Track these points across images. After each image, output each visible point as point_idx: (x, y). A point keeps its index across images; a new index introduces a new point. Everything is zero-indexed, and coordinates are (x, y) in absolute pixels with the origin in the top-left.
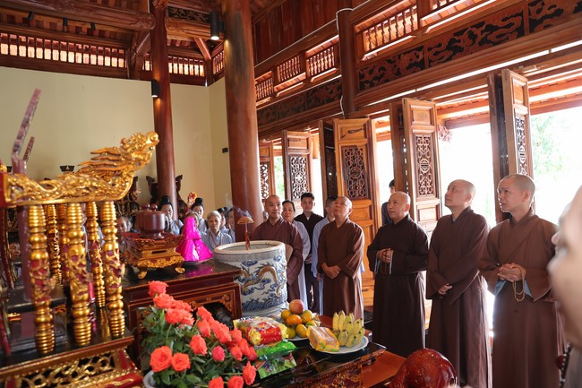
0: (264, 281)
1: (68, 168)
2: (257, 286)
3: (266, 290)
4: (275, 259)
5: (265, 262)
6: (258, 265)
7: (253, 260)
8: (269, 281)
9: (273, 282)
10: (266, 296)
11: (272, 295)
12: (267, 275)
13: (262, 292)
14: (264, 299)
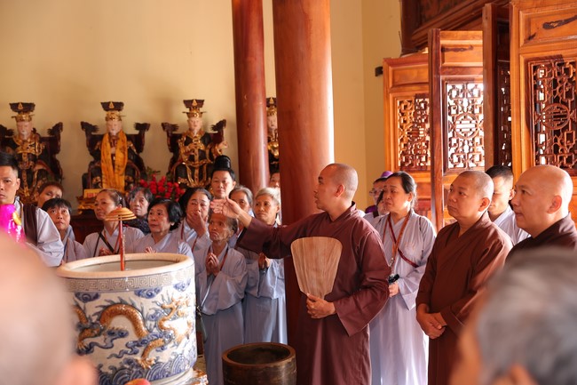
0: (111, 333)
1: (112, 106)
2: (100, 340)
3: (115, 350)
4: (139, 294)
5: (114, 298)
6: (102, 301)
7: (92, 291)
8: (122, 334)
9: (132, 337)
10: (117, 363)
11: (129, 362)
12: (120, 323)
13: (108, 352)
14: (112, 368)
